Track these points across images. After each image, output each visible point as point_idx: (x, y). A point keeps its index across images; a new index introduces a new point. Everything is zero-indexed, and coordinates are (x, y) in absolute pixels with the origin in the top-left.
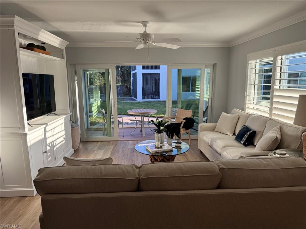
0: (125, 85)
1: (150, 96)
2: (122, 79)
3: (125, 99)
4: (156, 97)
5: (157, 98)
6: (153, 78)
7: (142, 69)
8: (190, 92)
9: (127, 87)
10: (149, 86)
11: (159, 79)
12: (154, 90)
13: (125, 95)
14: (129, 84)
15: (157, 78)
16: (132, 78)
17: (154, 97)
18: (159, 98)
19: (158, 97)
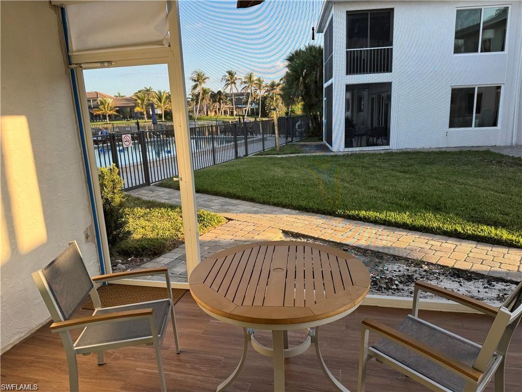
0: (311, 116)
1: (364, 138)
2: (305, 102)
3: (307, 146)
4: (380, 140)
5: (383, 145)
6: (374, 96)
7: (347, 74)
8: (471, 126)
9: (315, 117)
10: (365, 115)
11: (389, 98)
12: (375, 125)
13: (310, 136)
14: (320, 113)
15: (384, 95)
16: (325, 99)
17: (375, 141)
18: (388, 144)
19: (384, 141)
